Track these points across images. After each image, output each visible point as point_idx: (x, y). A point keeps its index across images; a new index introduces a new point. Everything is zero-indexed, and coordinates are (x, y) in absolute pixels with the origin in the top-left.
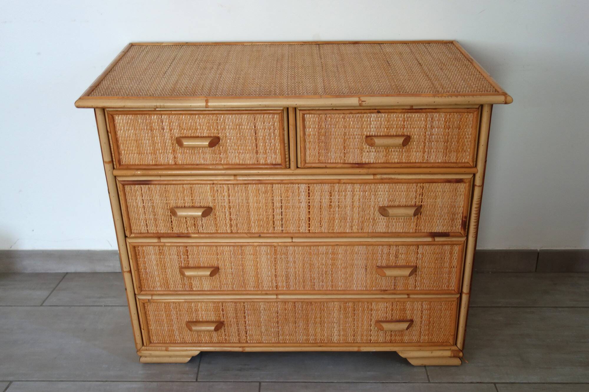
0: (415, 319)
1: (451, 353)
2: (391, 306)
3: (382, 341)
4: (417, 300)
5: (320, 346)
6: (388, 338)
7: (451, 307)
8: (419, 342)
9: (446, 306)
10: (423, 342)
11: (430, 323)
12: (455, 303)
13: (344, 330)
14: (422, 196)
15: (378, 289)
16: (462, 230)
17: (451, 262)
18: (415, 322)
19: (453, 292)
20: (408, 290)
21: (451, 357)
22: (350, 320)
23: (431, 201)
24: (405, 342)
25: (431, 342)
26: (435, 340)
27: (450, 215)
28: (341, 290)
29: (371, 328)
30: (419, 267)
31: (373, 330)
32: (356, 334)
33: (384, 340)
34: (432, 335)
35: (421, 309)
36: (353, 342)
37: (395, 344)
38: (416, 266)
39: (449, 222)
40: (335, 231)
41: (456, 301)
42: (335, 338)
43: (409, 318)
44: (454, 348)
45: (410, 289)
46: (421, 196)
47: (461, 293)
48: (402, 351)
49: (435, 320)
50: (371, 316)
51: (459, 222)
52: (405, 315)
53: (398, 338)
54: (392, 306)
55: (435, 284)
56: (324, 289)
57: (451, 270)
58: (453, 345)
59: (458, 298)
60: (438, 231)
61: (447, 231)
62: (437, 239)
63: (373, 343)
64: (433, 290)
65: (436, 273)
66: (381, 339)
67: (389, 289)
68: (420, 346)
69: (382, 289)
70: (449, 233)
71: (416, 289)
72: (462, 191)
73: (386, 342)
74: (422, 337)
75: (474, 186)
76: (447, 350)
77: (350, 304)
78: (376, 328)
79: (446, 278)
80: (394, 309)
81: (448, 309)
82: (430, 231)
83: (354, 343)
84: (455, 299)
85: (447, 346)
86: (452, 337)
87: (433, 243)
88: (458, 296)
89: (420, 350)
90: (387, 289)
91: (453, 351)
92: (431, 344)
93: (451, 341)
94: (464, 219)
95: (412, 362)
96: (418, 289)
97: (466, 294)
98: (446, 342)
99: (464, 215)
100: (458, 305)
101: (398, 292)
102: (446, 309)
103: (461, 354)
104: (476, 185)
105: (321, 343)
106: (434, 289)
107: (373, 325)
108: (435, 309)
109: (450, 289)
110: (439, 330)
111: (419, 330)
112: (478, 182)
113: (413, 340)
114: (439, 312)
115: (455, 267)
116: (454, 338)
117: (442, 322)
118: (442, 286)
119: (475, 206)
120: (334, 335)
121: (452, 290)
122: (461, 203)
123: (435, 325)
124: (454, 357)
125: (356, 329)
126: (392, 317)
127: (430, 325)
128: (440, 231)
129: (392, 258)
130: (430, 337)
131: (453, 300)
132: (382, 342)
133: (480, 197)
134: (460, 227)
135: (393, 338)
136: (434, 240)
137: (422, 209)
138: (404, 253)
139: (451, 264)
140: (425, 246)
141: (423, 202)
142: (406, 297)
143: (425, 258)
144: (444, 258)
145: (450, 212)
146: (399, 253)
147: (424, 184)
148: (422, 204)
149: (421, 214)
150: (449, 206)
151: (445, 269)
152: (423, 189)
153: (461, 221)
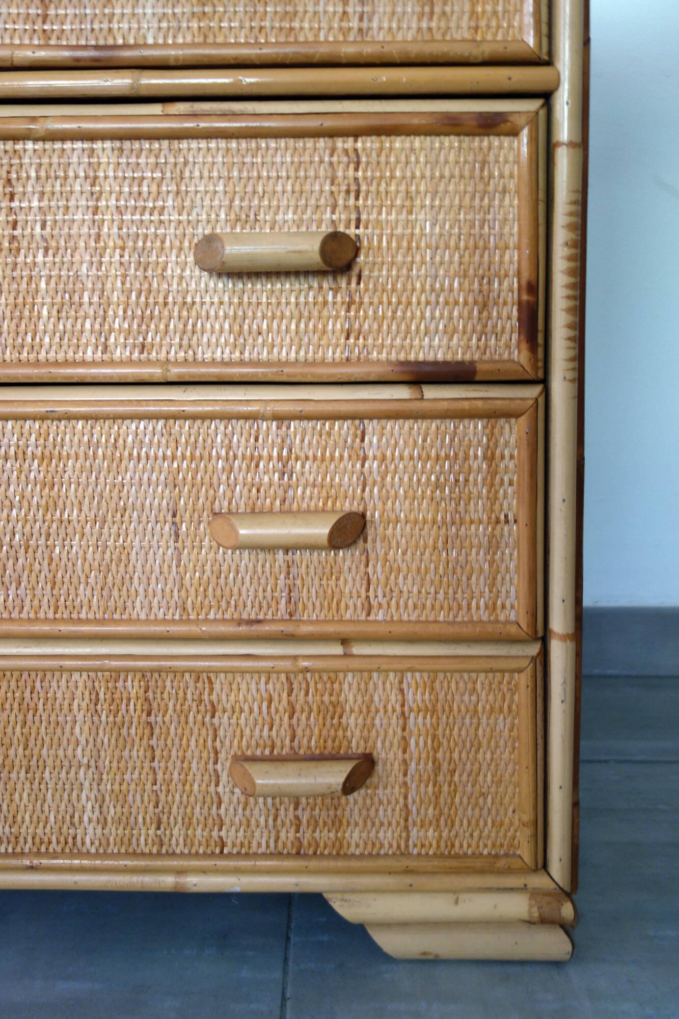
0: (380, 753)
1: (531, 906)
2: (285, 696)
3: (263, 849)
4: (381, 666)
5: (32, 868)
6: (287, 835)
7: (512, 701)
8: (406, 854)
9: (491, 698)
10: (419, 854)
11: (437, 769)
12: (524, 680)
13: (121, 797)
14: (357, 198)
15: (228, 616)
16: (524, 346)
17: (493, 499)
18: (379, 768)
19: (513, 629)
20: (341, 621)
21: (530, 923)
22: (138, 753)
23: (393, 216)
24: (353, 855)
25: (450, 856)
26: (464, 844)
27: (471, 283)
28: (88, 621)
29: (220, 789)
30: (373, 516)
31: (225, 799)
32: (164, 819)
33: (272, 844)
34: (453, 825)
35: (398, 708)
36: (155, 851)
37: (313, 864)
38: (363, 516)
39: (471, 312)
40: (42, 356)
41: (529, 671)
42: (90, 834)
43: (357, 747)
44: (539, 881)
45: (348, 616)
46: (352, 195)
47: (544, 640)
48: (344, 892)
49: (456, 755)
50: (214, 740)
51: (509, 318)
52: (340, 733)
53: (325, 836)
54: (289, 694)
55: (441, 596)
56: (24, 615)
57: (497, 532)
58: (535, 870)
59: (534, 659)
60: (431, 357)
61: (468, 357)
62: (431, 392)
63: (230, 854)
64: (436, 622)
65: (440, 544)
66: (261, 840)
67: (269, 617)
68: (408, 871)
69: (245, 616)
70: (472, 363)
71: (372, 618)
72: (507, 173)
73: (280, 854)
74: (414, 833)
75: (550, 148)
76: (511, 890)
77: (133, 687)
78: (237, 790)
79: (481, 570)
80: (298, 708)
81: (501, 710)
82: (402, 357)
83: (159, 854)
84: (524, 663)
85: (508, 871)
86: (528, 831)
87: (417, 406)
88: (534, 649)
89: (410, 890)
90: (261, 617)
91: (535, 894)
92: (448, 863)
93: (525, 852)
94: (525, 297)
95: (387, 941)
96: (380, 617)
97: (564, 638)
98: (506, 855)
99: (526, 275)
100: (540, 691)
101: (305, 629)
102: (492, 710)
103: (567, 911)
104: (559, 144)
105: (38, 854)
106: (441, 618)
107: (224, 778)
108: (451, 710)
109: (502, 618)
110: (477, 804)
111: (402, 801)
112: (564, 130)
113: (382, 845)
114: (467, 721)
115: (511, 517)
116: (535, 835)
117: (484, 767)
118: (469, 605)
119: (561, 235)
120: (81, 820)
121: (507, 622)
122: (506, 230)
123: (456, 778)
124: (544, 921)
125: (162, 797)
126: (292, 740)
127: (440, 778)
128: (440, 357)
129: (268, 476)
130: (445, 834)
131: (514, 664)
132: (263, 854)
133: (579, 196)
134: (515, 336)
135: (307, 836)
136: (419, 396)
137: (362, 258)
138: (311, 454)
139: (497, 507)
140: (389, 424)
141: (361, 226)
142: (338, 650)
143: (393, 479)
144: (467, 481)
145: (471, 272)
146: (293, 456)
147: (360, 139)
148: (360, 231)
149: (359, 277)
150: (462, 244)
151: (473, 527)
152: (358, 164)
153: (515, 313)
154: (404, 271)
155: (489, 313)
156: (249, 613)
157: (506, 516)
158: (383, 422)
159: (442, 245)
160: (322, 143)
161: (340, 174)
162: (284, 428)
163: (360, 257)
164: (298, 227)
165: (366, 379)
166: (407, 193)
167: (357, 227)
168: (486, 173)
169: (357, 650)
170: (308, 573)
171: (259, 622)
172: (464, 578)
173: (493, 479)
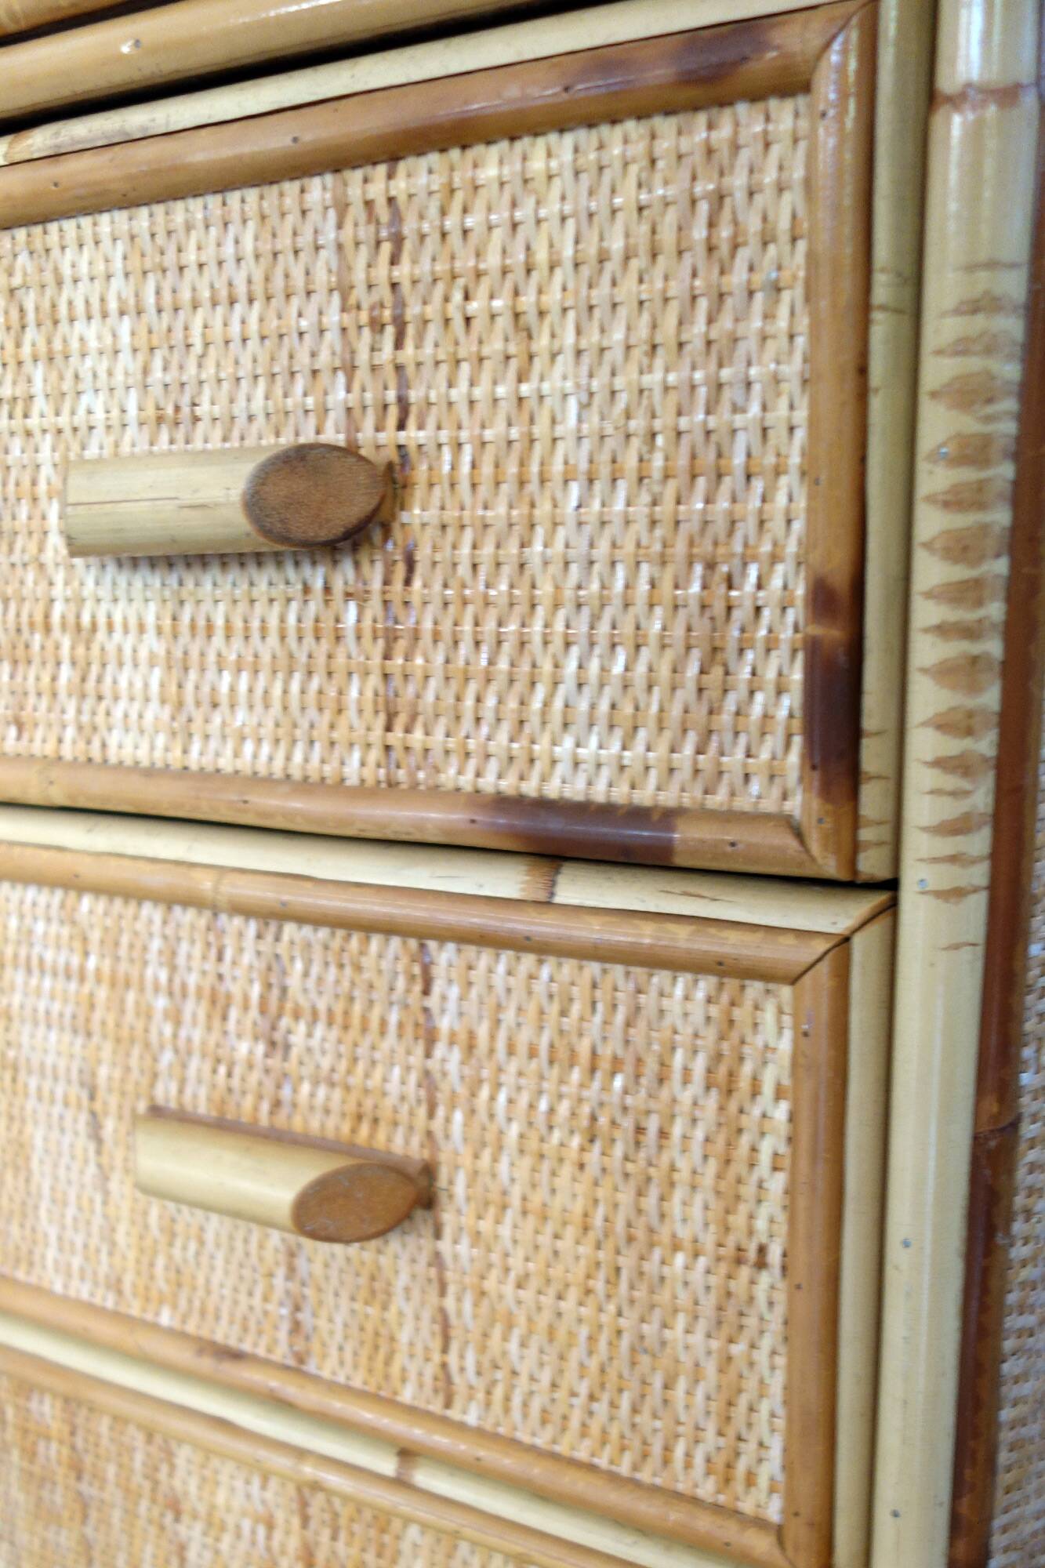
14: (399, 342)
15: (191, 1330)
16: (807, 777)
17: (730, 1199)
20: (393, 1407)
23: (486, 388)
27: (682, 582)
30: (452, 1179)
38: (431, 1173)
39: (679, 670)
46: (389, 333)
51: (782, 689)
55: (603, 1408)
62: (575, 890)
65: (601, 1283)
67: (262, 1354)
69: (217, 1336)
71: (454, 1414)
79: (699, 1372)
80: (321, 1559)
90: (247, 1348)
96: (472, 1419)
109: (747, 1507)
121: (760, 1522)
128: (600, 791)
129: (245, 1046)
136: (542, 896)
137: (417, 511)
138: (322, 1006)
139: (738, 1220)
140: (485, 958)
141: (412, 422)
142: (387, 1465)
143: (492, 1098)
144: (663, 1134)
145: (680, 548)
146: (289, 1006)
147: (402, 167)
148: (412, 435)
149: (410, 565)
150: (658, 462)
151: (680, 1259)
152: (398, 240)
153: (797, 676)
154: (513, 548)
155: (727, 673)
156: (224, 1333)
157: (762, 1250)
158: (470, 951)
159: (605, 471)
160: (318, 190)
161: (359, 276)
162: (269, 938)
163: (410, 509)
164: (278, 434)
165: (417, 837)
166: (517, 316)
167: (401, 426)
168: (725, 232)
169: (425, 1477)
170: (327, 1278)
171: (237, 1356)
172: (657, 1382)
173: (730, 1144)
